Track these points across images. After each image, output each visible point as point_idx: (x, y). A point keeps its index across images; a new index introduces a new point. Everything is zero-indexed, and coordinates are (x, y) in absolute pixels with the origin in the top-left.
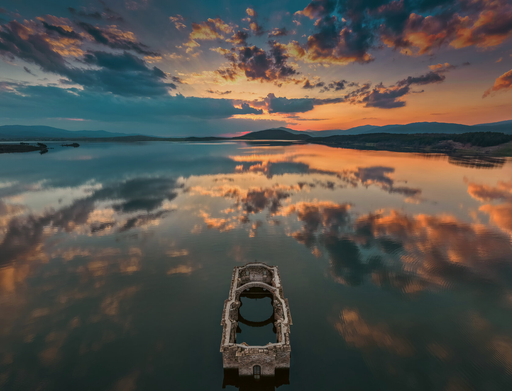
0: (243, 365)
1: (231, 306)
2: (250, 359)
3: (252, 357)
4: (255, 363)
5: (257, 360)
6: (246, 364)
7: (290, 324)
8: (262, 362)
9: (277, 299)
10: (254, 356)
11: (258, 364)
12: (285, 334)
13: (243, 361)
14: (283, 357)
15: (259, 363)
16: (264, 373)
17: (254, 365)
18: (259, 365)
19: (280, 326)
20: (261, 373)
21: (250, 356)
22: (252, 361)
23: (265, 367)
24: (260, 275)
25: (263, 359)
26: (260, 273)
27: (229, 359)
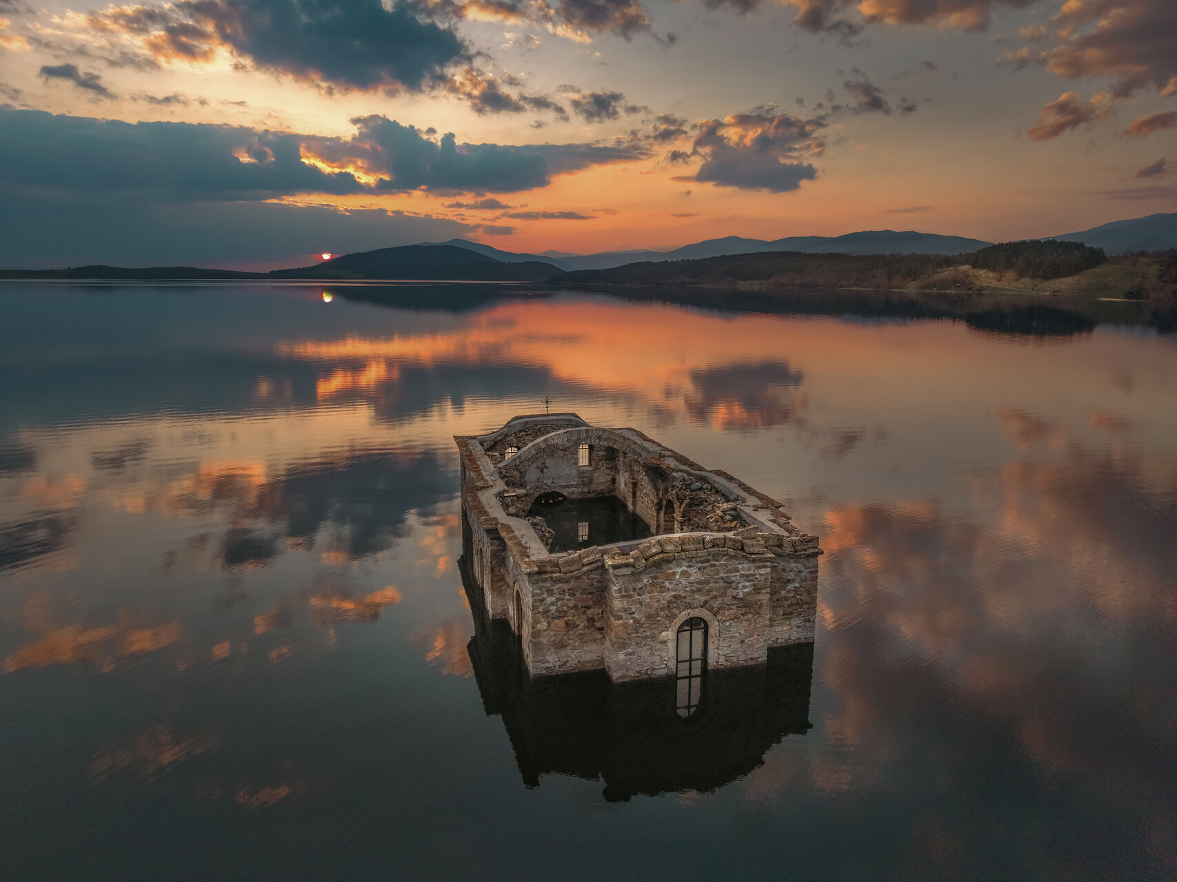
0: (636, 621)
2: (667, 584)
3: (674, 574)
4: (688, 606)
5: (699, 590)
6: (649, 617)
8: (716, 597)
9: (680, 471)
10: (685, 568)
11: (697, 612)
12: (773, 521)
13: (634, 603)
15: (706, 602)
16: (722, 661)
17: (683, 616)
18: (705, 614)
20: (712, 662)
21: (668, 571)
22: (674, 596)
23: (730, 625)
24: (565, 462)
25: (722, 578)
26: (566, 453)
27: (561, 623)
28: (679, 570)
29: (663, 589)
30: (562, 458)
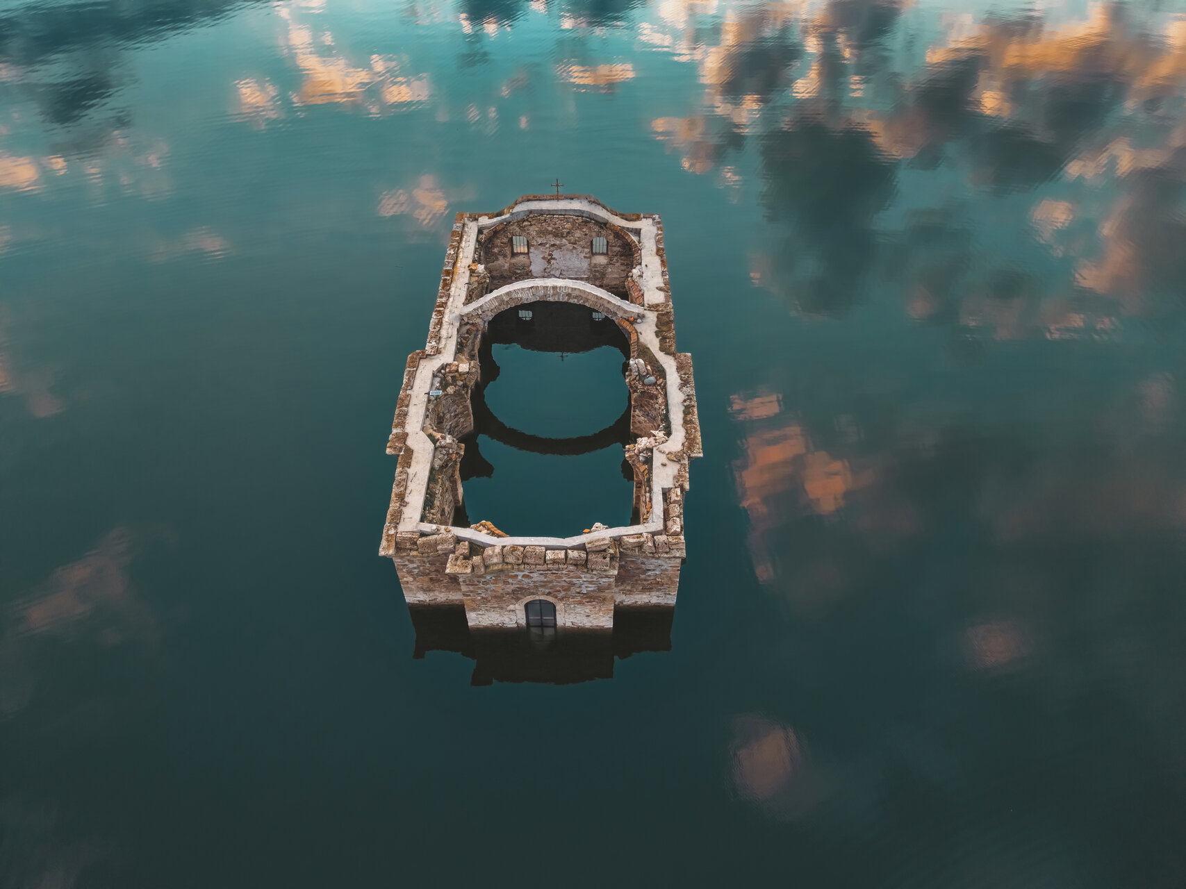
0: (483, 598)
1: (438, 379)
2: (510, 580)
3: (517, 576)
4: (533, 594)
6: (495, 597)
7: (693, 455)
8: (559, 591)
9: (644, 352)
10: (526, 573)
11: (542, 598)
12: (666, 494)
13: (480, 588)
14: (650, 573)
15: (550, 593)
16: (569, 624)
17: (529, 599)
18: (550, 599)
19: (649, 461)
20: (559, 624)
21: (510, 574)
22: (518, 588)
23: (575, 607)
24: (575, 255)
25: (565, 581)
26: (575, 246)
27: (426, 578)
28: (521, 574)
29: (506, 583)
30: (571, 251)
